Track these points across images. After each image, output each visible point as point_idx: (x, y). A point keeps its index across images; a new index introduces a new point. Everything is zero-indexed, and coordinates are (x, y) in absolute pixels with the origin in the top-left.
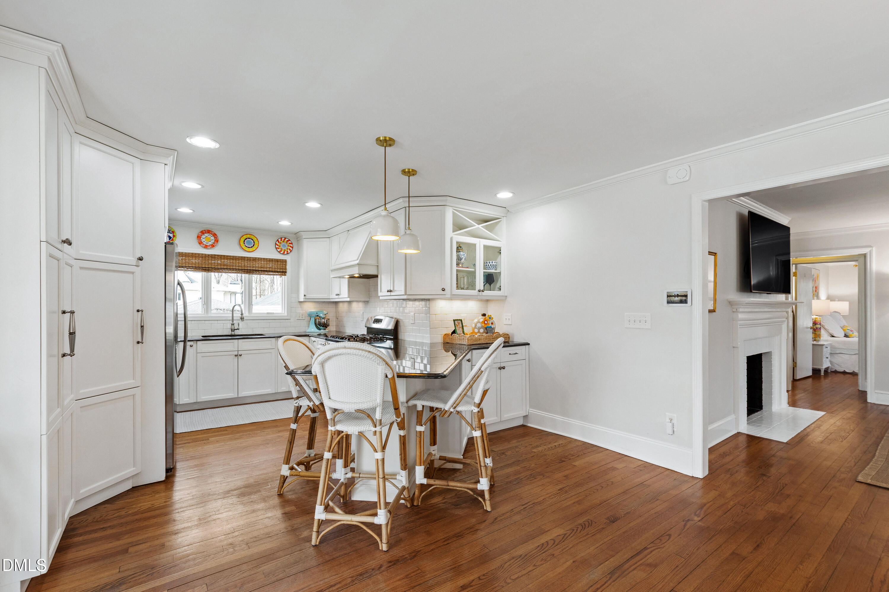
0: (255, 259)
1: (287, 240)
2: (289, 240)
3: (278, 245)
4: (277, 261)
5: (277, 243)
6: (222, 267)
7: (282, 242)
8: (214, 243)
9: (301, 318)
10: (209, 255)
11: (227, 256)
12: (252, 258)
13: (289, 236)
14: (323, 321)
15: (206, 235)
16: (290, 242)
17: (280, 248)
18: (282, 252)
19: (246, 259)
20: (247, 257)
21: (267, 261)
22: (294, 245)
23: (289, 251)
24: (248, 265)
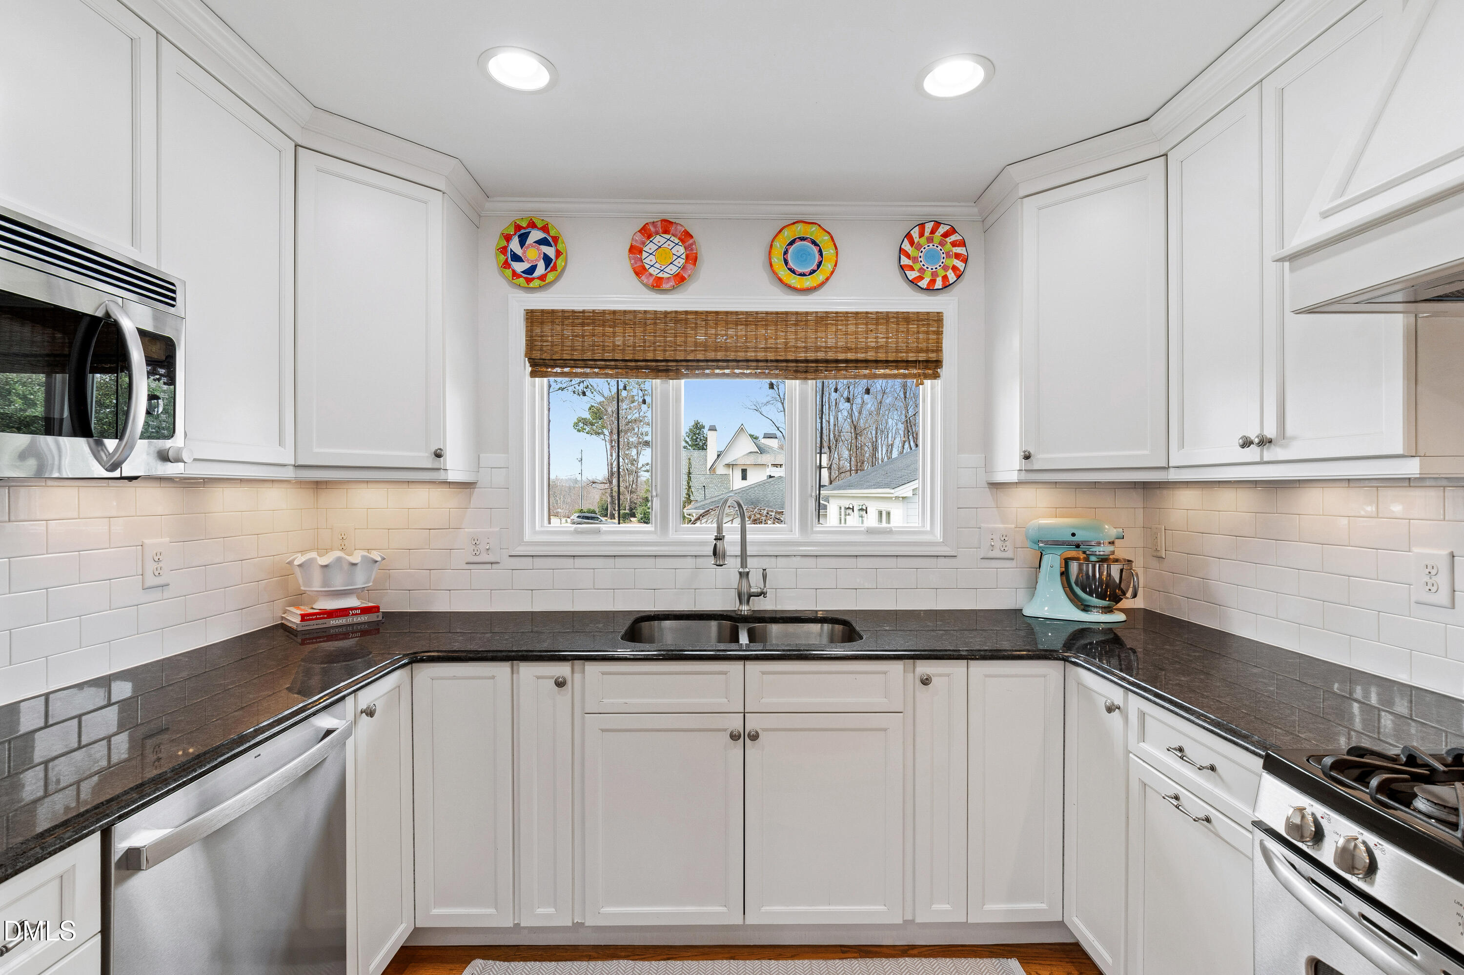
0: (823, 319)
1: (942, 230)
2: (953, 231)
3: (908, 256)
4: (906, 318)
5: (906, 246)
6: (711, 355)
7: (923, 241)
8: (684, 268)
9: (997, 554)
10: (666, 313)
11: (727, 313)
12: (812, 313)
13: (950, 212)
14: (1099, 568)
15: (659, 239)
16: (953, 238)
17: (917, 267)
18: (923, 284)
19: (793, 318)
20: (797, 313)
21: (867, 324)
22: (973, 249)
23: (952, 277)
24: (800, 344)
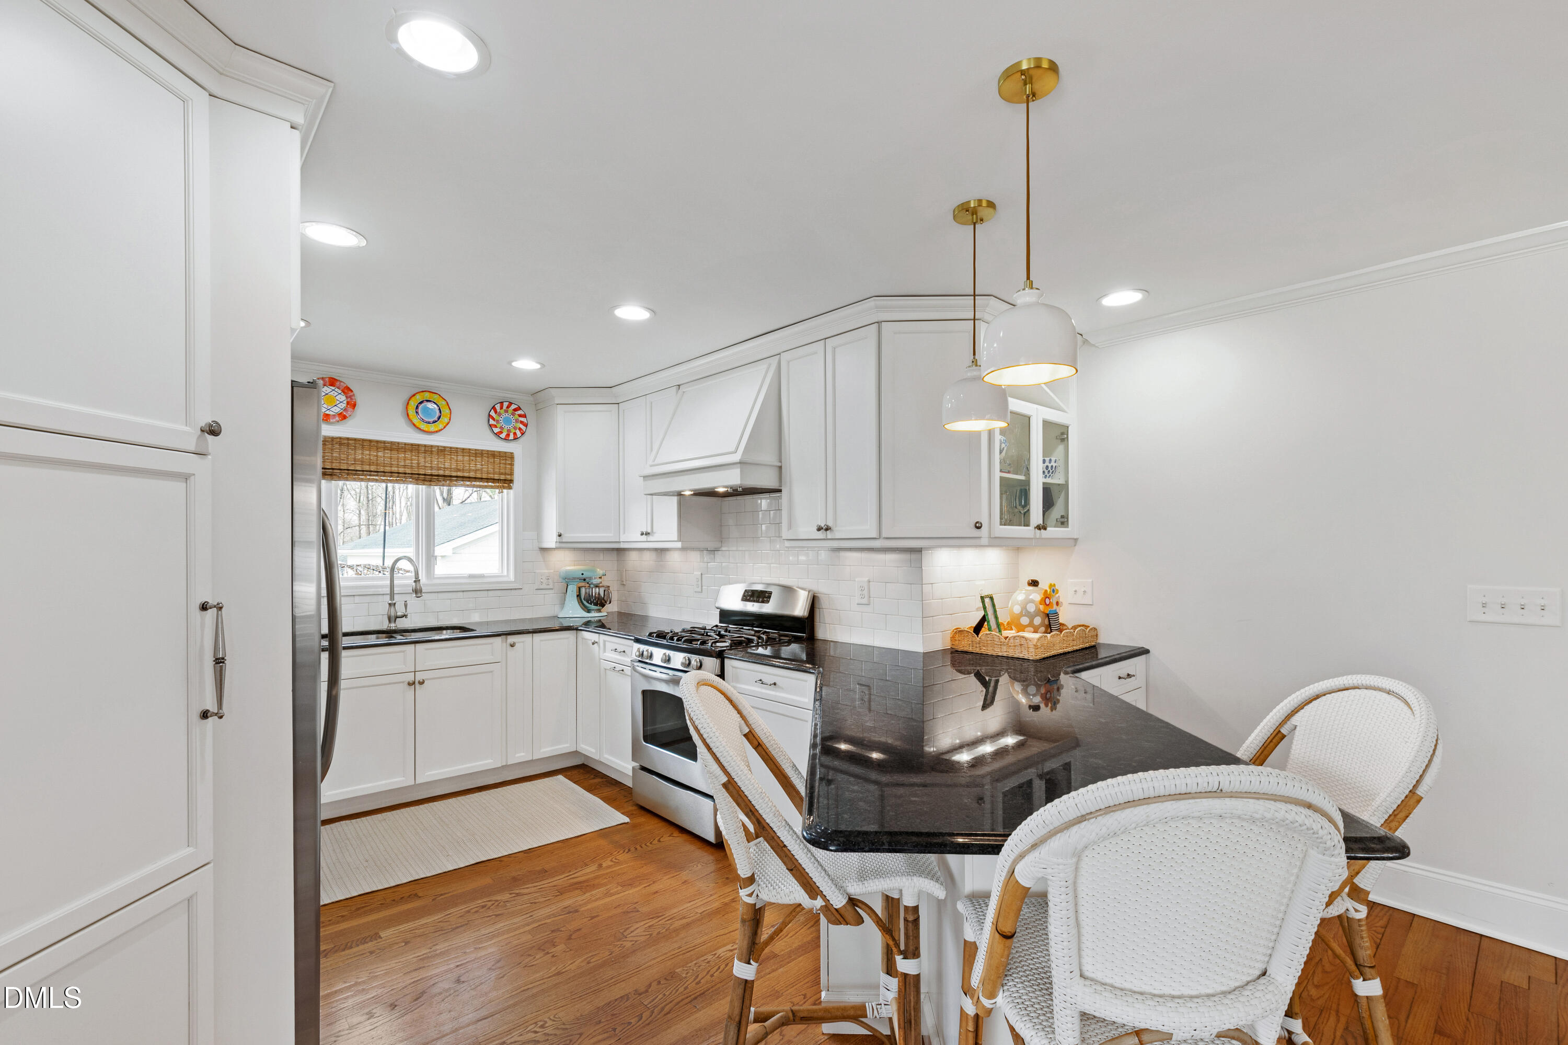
0: (442, 450)
1: (513, 407)
2: (519, 409)
3: (494, 419)
4: (493, 454)
5: (492, 413)
6: (367, 468)
7: (502, 411)
8: (345, 410)
9: (544, 586)
11: (377, 442)
12: (435, 446)
13: (519, 399)
14: (595, 591)
15: (326, 389)
16: (519, 412)
17: (499, 425)
18: (503, 436)
19: (423, 448)
20: (425, 446)
21: (469, 456)
22: (531, 419)
23: (519, 434)
24: (427, 465)
